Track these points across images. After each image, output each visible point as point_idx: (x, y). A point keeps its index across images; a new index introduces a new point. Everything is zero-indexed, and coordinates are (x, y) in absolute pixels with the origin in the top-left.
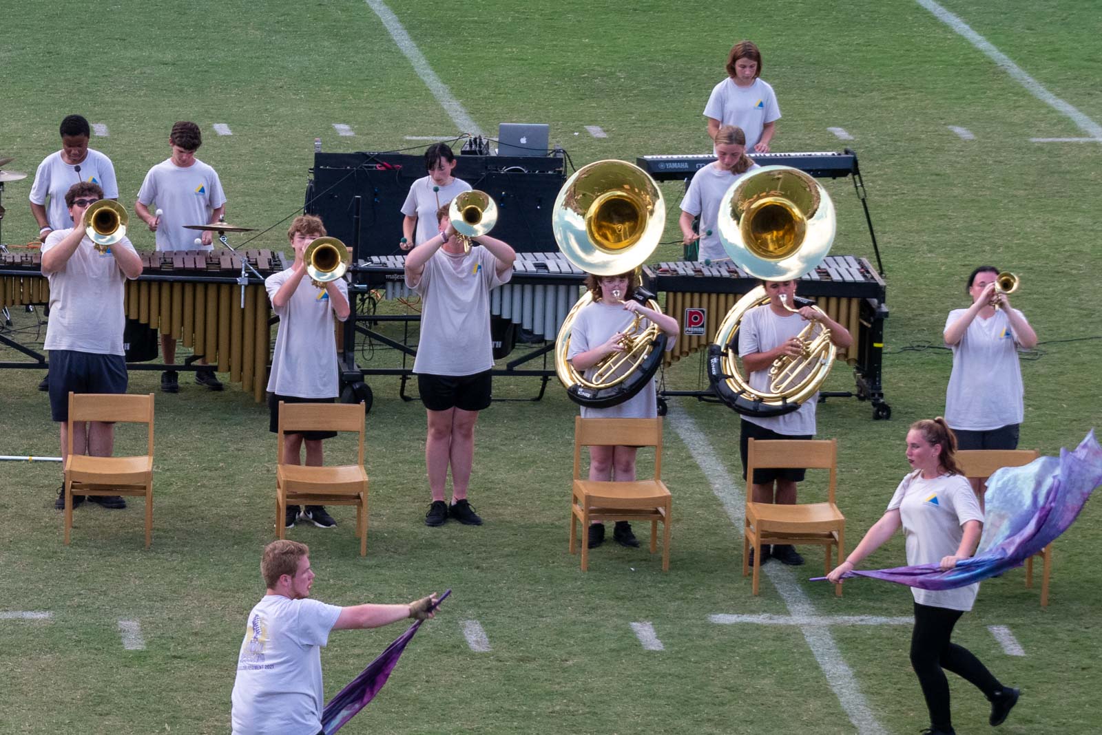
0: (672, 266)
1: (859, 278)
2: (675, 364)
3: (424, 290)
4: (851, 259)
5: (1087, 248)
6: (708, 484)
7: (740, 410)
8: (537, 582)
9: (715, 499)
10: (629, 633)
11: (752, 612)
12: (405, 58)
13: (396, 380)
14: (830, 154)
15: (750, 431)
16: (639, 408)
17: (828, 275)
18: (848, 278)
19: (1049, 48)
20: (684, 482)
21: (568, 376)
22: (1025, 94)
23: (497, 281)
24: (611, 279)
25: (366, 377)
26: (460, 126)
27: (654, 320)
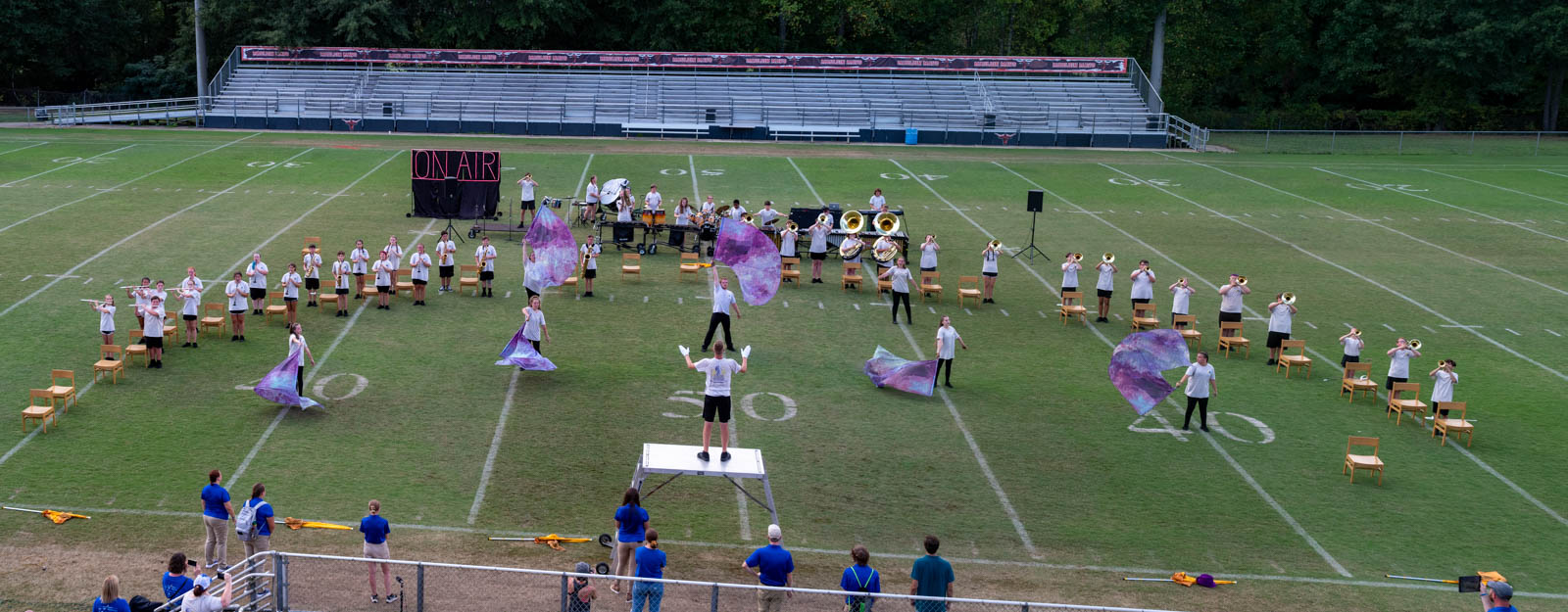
3: (812, 235)
8: (835, 295)
10: (853, 306)
11: (877, 302)
12: (810, 190)
14: (898, 211)
16: (856, 259)
19: (946, 190)
20: (866, 276)
22: (940, 200)
23: (827, 234)
24: (852, 234)
26: (821, 203)
27: (861, 242)
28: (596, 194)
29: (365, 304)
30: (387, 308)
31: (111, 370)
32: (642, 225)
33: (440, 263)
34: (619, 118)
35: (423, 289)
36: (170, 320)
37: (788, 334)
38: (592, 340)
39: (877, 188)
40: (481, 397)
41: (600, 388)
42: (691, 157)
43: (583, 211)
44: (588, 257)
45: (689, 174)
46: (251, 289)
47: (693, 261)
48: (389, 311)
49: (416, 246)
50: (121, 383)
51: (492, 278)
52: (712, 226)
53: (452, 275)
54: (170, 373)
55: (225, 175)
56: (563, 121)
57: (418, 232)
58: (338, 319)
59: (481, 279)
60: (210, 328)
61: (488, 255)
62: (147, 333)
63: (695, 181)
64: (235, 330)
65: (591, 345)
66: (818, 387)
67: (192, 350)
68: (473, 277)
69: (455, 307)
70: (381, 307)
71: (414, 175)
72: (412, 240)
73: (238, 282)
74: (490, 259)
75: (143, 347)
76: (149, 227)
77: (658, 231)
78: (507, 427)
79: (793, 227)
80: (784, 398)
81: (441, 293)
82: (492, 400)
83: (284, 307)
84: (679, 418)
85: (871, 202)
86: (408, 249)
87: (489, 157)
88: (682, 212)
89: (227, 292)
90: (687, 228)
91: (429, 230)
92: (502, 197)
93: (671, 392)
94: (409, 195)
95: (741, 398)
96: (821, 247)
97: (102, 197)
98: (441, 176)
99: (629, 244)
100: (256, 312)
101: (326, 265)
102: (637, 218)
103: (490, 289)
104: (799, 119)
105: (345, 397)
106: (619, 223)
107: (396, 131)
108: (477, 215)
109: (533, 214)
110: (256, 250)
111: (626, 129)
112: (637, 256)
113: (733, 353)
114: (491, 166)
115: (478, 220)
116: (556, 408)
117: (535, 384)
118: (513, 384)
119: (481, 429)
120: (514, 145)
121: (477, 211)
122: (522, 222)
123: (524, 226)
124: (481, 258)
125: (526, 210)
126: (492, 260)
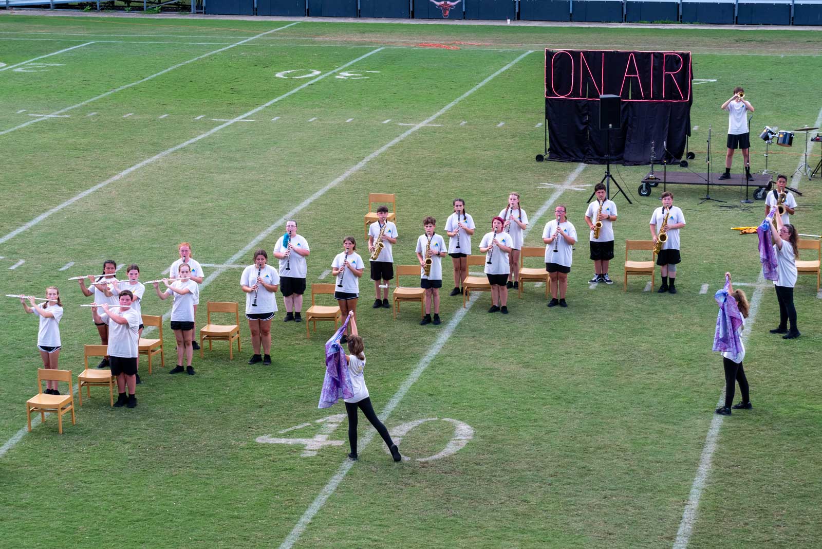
29: (469, 304)
30: (504, 310)
31: (54, 410)
33: (592, 238)
35: (563, 280)
36: (150, 329)
40: (660, 457)
46: (283, 279)
48: (507, 316)
49: (552, 208)
50: (71, 431)
51: (678, 261)
53: (612, 256)
54: (149, 416)
55: (239, 92)
57: (558, 186)
58: (425, 328)
59: (658, 263)
60: (215, 343)
61: (670, 223)
62: (112, 350)
64: (256, 346)
67: (184, 377)
68: (647, 260)
69: (616, 309)
70: (494, 309)
71: (550, 92)
72: (545, 199)
73: (261, 267)
74: (675, 229)
75: (106, 373)
76: (116, 178)
78: (702, 508)
81: (593, 286)
82: (677, 463)
83: (335, 309)
86: (539, 214)
87: (673, 61)
89: (243, 282)
91: (572, 184)
92: (694, 128)
94: (541, 124)
97: (40, 128)
98: (594, 94)
100: (290, 317)
101: (405, 240)
103: (673, 280)
105: (436, 457)
107: (519, 19)
108: (653, 157)
109: (746, 156)
110: (290, 214)
114: (677, 76)
115: (655, 166)
116: (784, 478)
117: (749, 437)
118: (712, 436)
119: (661, 509)
120: (714, 40)
121: (653, 151)
122: (728, 170)
123: (731, 176)
124: (659, 227)
125: (735, 150)
126: (679, 230)
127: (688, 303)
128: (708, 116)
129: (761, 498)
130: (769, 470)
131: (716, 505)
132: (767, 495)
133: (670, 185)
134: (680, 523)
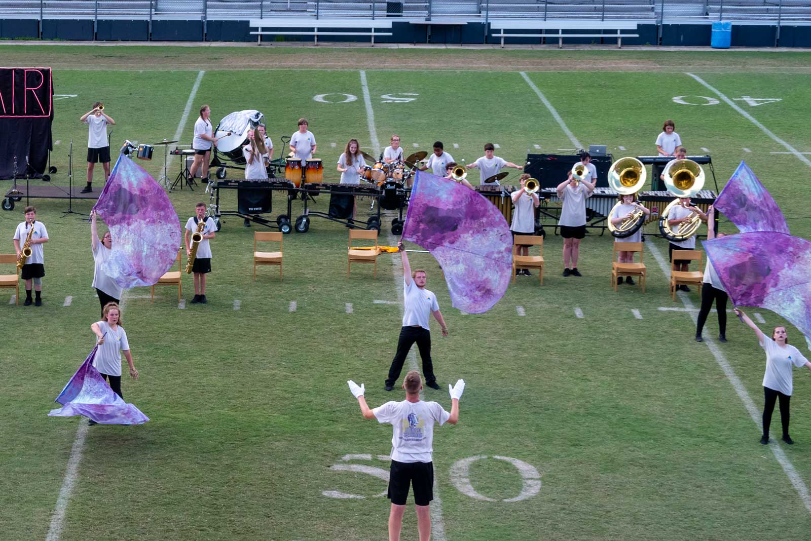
0: (647, 192)
1: (711, 198)
2: (648, 225)
3: (563, 199)
4: (708, 191)
5: (789, 189)
6: (658, 264)
7: (669, 239)
8: (600, 295)
9: (661, 269)
10: (631, 313)
11: (672, 307)
12: (558, 123)
13: (554, 228)
14: (701, 156)
15: (672, 247)
16: (635, 238)
17: (700, 196)
18: (707, 198)
19: (777, 122)
20: (651, 264)
21: (612, 228)
22: (769, 138)
23: (588, 196)
24: (627, 196)
25: (544, 228)
26: (576, 146)
27: (641, 209)
28: (209, 135)
32: (286, 186)
34: (244, 12)
37: (526, 358)
38: (206, 375)
39: (667, 119)
40: (27, 468)
41: (220, 452)
42: (363, 74)
43: (188, 163)
44: (197, 238)
45: (361, 101)
47: (369, 243)
51: (43, 275)
52: (399, 186)
56: (155, 18)
59: (24, 277)
61: (35, 238)
63: (370, 112)
65: (204, 381)
66: (575, 445)
68: (11, 273)
74: (39, 243)
77: (311, 194)
78: (69, 518)
79: (531, 186)
80: (519, 464)
82: (45, 473)
84: (350, 500)
85: (657, 143)
87: (33, 76)
88: (350, 163)
90: (359, 190)
92: (56, 143)
93: (336, 457)
95: (448, 465)
96: (577, 217)
99: (264, 216)
102: (276, 174)
103: (38, 293)
104: (538, 9)
106: (247, 183)
108: (15, 172)
109: (107, 170)
111: (256, 29)
112: (277, 236)
113: (436, 392)
114: (38, 92)
115: (18, 181)
116: (148, 486)
117: (114, 446)
118: (77, 447)
119: (28, 520)
120: (74, 56)
121: (16, 166)
122: (89, 184)
123: (93, 189)
124: (22, 242)
125: (95, 164)
126: (42, 244)
127: (52, 315)
128: (70, 131)
129: (126, 506)
130: (134, 478)
131: (83, 514)
132: (132, 503)
133: (33, 199)
134: (47, 533)
